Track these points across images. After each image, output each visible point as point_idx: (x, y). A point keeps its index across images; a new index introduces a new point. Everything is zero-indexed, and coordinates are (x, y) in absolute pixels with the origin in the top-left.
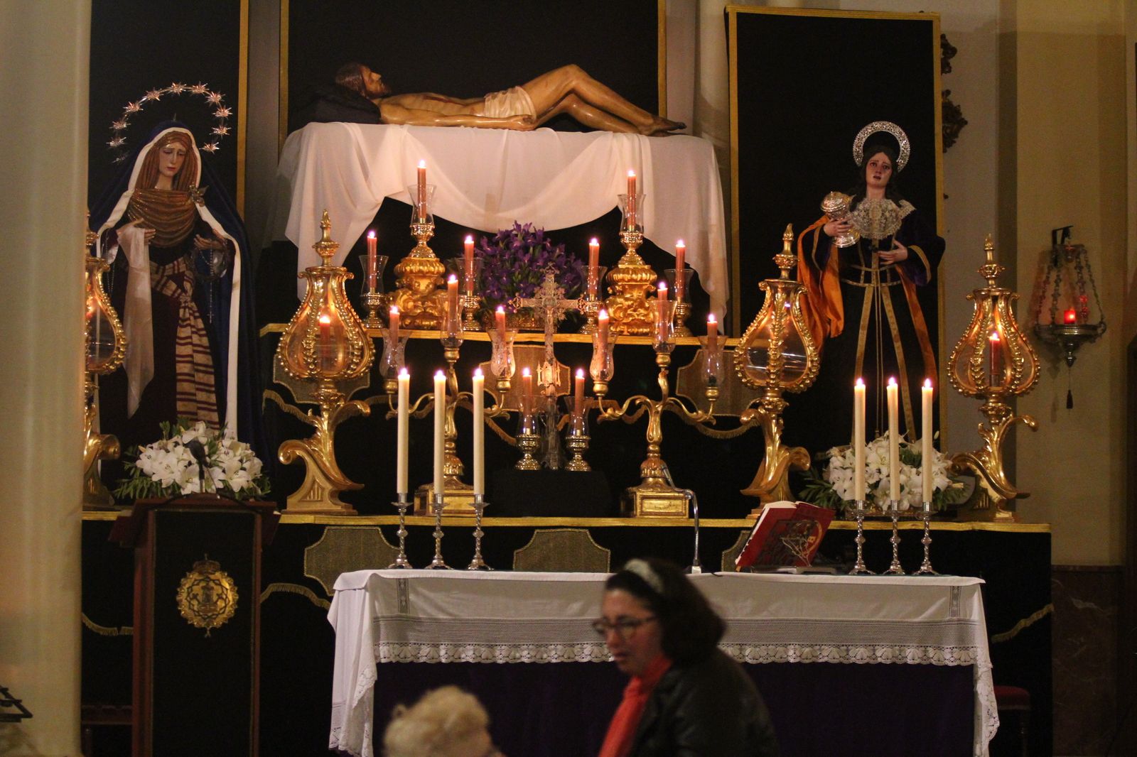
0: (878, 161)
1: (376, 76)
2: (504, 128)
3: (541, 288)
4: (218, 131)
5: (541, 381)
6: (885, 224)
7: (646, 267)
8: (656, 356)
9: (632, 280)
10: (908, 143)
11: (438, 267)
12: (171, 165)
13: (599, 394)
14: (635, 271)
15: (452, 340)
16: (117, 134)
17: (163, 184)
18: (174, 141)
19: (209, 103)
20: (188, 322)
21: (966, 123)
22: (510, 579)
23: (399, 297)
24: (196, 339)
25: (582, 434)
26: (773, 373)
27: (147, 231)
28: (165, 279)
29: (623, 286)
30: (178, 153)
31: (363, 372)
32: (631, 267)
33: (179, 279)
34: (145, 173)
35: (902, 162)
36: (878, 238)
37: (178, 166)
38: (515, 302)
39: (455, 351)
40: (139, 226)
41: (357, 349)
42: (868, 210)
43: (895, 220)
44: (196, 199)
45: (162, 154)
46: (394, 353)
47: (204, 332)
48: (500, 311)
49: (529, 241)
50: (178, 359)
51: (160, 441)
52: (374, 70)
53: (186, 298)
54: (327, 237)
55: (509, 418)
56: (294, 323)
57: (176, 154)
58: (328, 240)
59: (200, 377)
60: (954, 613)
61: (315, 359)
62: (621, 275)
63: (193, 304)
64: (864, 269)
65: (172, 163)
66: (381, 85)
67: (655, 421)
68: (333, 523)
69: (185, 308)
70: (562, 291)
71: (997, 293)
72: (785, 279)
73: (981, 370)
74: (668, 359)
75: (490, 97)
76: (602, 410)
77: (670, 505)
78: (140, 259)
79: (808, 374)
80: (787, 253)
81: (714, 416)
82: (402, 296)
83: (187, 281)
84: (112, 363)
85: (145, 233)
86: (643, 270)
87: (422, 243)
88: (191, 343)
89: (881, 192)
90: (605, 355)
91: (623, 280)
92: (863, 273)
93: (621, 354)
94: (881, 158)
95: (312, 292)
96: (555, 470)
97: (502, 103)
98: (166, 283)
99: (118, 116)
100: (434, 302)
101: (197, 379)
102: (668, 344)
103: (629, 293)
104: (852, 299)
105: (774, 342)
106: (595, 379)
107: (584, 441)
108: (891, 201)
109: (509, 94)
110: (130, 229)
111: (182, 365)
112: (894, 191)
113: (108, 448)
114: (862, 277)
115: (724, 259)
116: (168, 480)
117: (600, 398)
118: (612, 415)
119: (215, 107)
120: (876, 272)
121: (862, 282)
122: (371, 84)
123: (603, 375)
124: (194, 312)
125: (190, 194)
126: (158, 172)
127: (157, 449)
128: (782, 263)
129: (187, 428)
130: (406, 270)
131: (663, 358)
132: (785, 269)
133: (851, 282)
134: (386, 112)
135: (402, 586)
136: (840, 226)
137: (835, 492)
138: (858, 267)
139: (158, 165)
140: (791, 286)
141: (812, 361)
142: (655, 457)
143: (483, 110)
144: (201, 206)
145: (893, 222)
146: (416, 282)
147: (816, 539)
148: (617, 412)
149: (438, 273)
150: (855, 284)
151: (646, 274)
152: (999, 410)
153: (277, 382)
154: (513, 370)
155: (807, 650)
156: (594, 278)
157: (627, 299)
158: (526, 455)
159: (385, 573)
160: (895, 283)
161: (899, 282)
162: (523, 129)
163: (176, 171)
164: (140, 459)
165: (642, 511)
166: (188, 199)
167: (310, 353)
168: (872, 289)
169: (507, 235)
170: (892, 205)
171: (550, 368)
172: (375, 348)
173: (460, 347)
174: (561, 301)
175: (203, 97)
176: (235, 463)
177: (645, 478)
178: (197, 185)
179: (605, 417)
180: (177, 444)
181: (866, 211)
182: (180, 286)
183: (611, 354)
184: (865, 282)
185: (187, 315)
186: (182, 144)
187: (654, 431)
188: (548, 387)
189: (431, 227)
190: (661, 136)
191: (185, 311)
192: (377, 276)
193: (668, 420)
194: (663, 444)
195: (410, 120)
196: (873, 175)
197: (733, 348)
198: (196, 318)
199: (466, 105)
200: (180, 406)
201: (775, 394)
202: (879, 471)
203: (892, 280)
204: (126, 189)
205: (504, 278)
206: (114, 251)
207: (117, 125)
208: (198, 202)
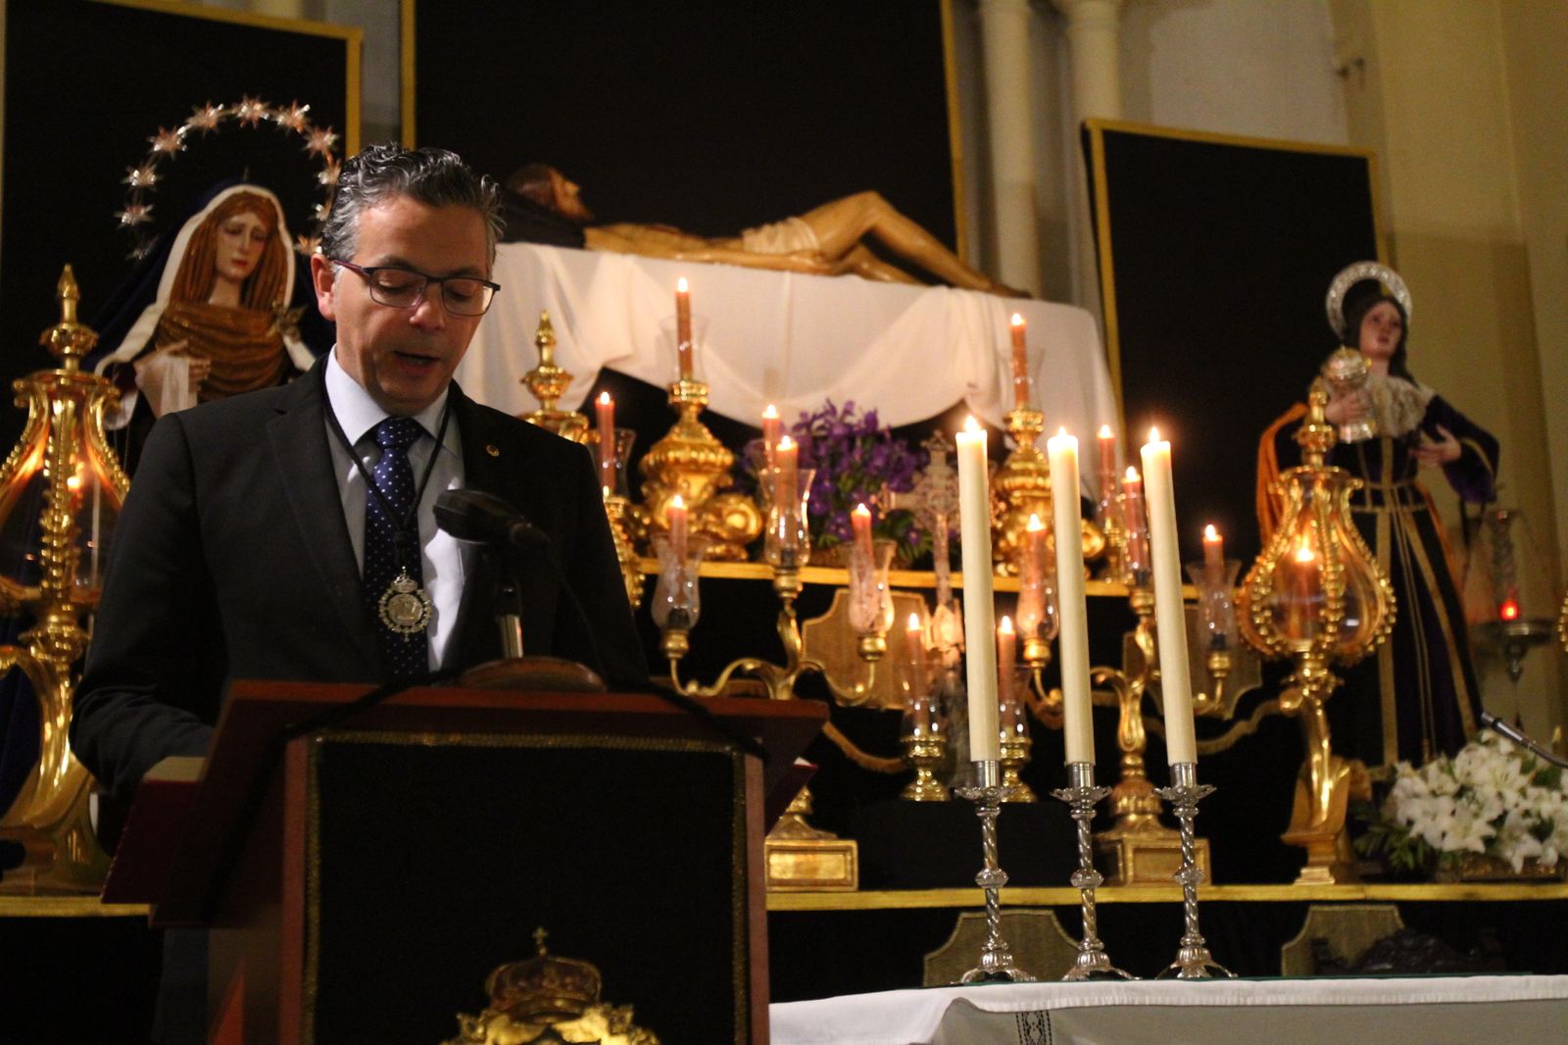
0: (1384, 314)
1: (571, 188)
2: (783, 270)
5: (933, 640)
6: (1400, 412)
8: (1130, 596)
10: (1409, 296)
11: (722, 456)
12: (237, 257)
13: (1034, 664)
16: (135, 199)
17: (224, 296)
18: (242, 210)
19: (308, 151)
25: (1016, 734)
27: (194, 362)
30: (252, 234)
34: (191, 267)
36: (1393, 434)
37: (253, 260)
38: (882, 501)
39: (794, 575)
40: (174, 353)
43: (1413, 408)
44: (284, 326)
45: (222, 234)
48: (862, 511)
52: (569, 176)
54: (549, 361)
57: (248, 236)
58: (550, 364)
62: (1019, 479)
64: (1369, 485)
65: (241, 253)
66: (578, 203)
67: (1133, 711)
74: (1148, 601)
75: (751, 232)
76: (1042, 692)
80: (1318, 425)
85: (192, 368)
87: (691, 415)
89: (1385, 365)
92: (1368, 492)
94: (1386, 310)
97: (771, 239)
99: (140, 156)
100: (719, 514)
106: (1027, 636)
107: (1022, 746)
108: (1401, 379)
109: (780, 227)
110: (162, 360)
114: (1368, 498)
117: (1036, 671)
120: (1392, 491)
121: (1369, 505)
122: (564, 199)
123: (1043, 629)
125: (274, 318)
126: (215, 272)
131: (1143, 598)
132: (1318, 453)
135: (1035, 1034)
136: (1351, 407)
137: (1421, 837)
139: (214, 258)
141: (1388, 604)
143: (741, 249)
144: (292, 341)
145: (1412, 411)
146: (685, 478)
149: (723, 465)
150: (1358, 509)
154: (889, 618)
158: (922, 774)
160: (1421, 507)
161: (1425, 506)
163: (249, 269)
165: (1135, 876)
166: (270, 326)
168: (1387, 517)
170: (1405, 385)
175: (297, 139)
178: (287, 302)
184: (1374, 505)
186: (260, 219)
187: (1133, 732)
188: (948, 652)
189: (704, 388)
192: (617, 463)
195: (635, 250)
196: (1376, 337)
201: (1318, 666)
202: (1500, 795)
203: (1416, 502)
206: (129, 404)
207: (135, 178)
208: (288, 334)
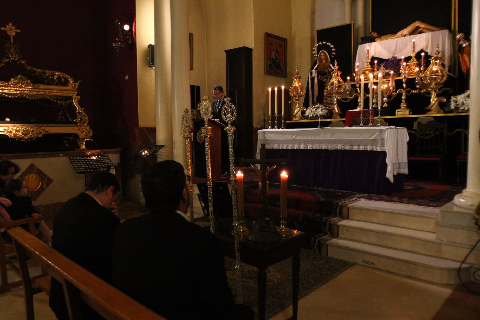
1: (376, 33)
2: (397, 38)
4: (333, 50)
8: (403, 81)
13: (391, 90)
18: (323, 53)
27: (315, 70)
31: (342, 91)
33: (327, 78)
34: (319, 60)
53: (328, 81)
57: (323, 55)
60: (381, 137)
66: (377, 35)
67: (404, 94)
70: (385, 68)
76: (392, 93)
87: (368, 64)
88: (327, 89)
90: (392, 82)
98: (324, 79)
101: (328, 96)
107: (387, 100)
109: (403, 30)
110: (313, 70)
111: (325, 94)
115: (449, 56)
119: (329, 45)
122: (374, 35)
123: (392, 85)
126: (322, 60)
127: (308, 109)
128: (436, 53)
134: (376, 40)
135: (264, 133)
136: (463, 41)
142: (403, 102)
143: (397, 35)
148: (396, 93)
155: (343, 146)
159: (261, 131)
163: (324, 58)
165: (396, 114)
166: (328, 63)
177: (402, 107)
178: (329, 60)
180: (312, 108)
187: (404, 97)
191: (327, 84)
193: (407, 94)
194: (406, 99)
200: (324, 101)
204: (317, 63)
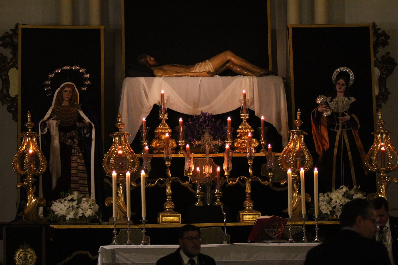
0: (340, 82)
1: (152, 59)
2: (200, 76)
3: (204, 137)
4: (86, 83)
5: (204, 172)
6: (344, 106)
7: (250, 127)
8: (248, 161)
9: (244, 132)
10: (353, 75)
11: (169, 130)
12: (67, 96)
13: (226, 176)
14: (245, 129)
15: (168, 158)
16: (47, 86)
17: (66, 103)
18: (67, 87)
19: (80, 73)
20: (76, 154)
21: (397, 64)
22: (153, 248)
23: (154, 142)
24: (79, 161)
25: (220, 191)
26: (292, 166)
27: (57, 121)
28: (67, 138)
29: (241, 135)
30: (69, 92)
31: (135, 171)
32: (244, 127)
33: (72, 138)
34: (58, 100)
35: (351, 82)
36: (341, 112)
38: (194, 143)
39: (169, 162)
40: (53, 119)
41: (130, 162)
42: (337, 101)
43: (347, 105)
44: (78, 108)
45: (63, 92)
46: (146, 164)
47: (82, 158)
48: (188, 146)
49: (206, 119)
50: (71, 168)
51: (59, 199)
52: (152, 56)
53: (75, 145)
54: (120, 121)
55: (192, 186)
56: (108, 154)
57: (68, 92)
59: (81, 175)
61: (114, 167)
62: (240, 130)
63: (78, 147)
64: (337, 124)
65: (67, 95)
66: (154, 62)
67: (249, 185)
68: (123, 228)
69: (74, 149)
70: (212, 137)
71: (383, 132)
72: (298, 130)
73: (375, 162)
74: (252, 162)
75: (196, 64)
76: (228, 182)
77: (254, 217)
78: (55, 132)
79: (306, 166)
80: (298, 120)
81: (271, 183)
82: (155, 142)
83: (76, 139)
84: (39, 171)
85: (56, 122)
86: (248, 128)
87: (164, 121)
88: (77, 162)
89: (342, 94)
90: (228, 161)
91: (240, 132)
92: (336, 125)
93: (234, 160)
94: (341, 81)
95: (115, 142)
96: (209, 205)
97: (201, 67)
98: (67, 140)
99: (47, 79)
101: (79, 175)
102: (252, 156)
103: (243, 137)
104: (332, 136)
105: (292, 154)
106: (225, 170)
108: (346, 98)
109: (203, 63)
110: (51, 121)
111: (73, 170)
112: (347, 93)
113: (41, 202)
114: (336, 127)
116: (61, 214)
117: (227, 177)
118: (231, 184)
119: (83, 74)
120: (341, 125)
121: (336, 129)
122: (150, 62)
123: (228, 169)
124: (78, 150)
125: (76, 107)
126: (63, 99)
127: (58, 202)
128: (297, 124)
129: (71, 194)
130: (156, 132)
131: (250, 161)
132: (298, 126)
133: (332, 129)
134: (156, 72)
135: (113, 251)
136: (324, 108)
137: (320, 210)
138: (334, 123)
139: (62, 96)
140: (300, 132)
142: (249, 199)
143: (193, 70)
144: (80, 111)
145: (347, 106)
146: (161, 136)
147: (282, 229)
148: (234, 183)
149: (170, 132)
150: (333, 130)
151: (249, 130)
152: (384, 177)
153: (108, 175)
154: (193, 168)
156: (229, 132)
157: (242, 139)
158: (198, 200)
159: (106, 247)
160: (348, 129)
161: (350, 129)
162: (208, 76)
163: (69, 98)
164: (52, 206)
166: (75, 109)
167: (112, 165)
168: (339, 132)
169: (198, 117)
170: (346, 99)
171: (207, 167)
172: (140, 162)
173: (171, 160)
174: (212, 141)
175: (78, 70)
176: (88, 206)
177: (245, 207)
178: (78, 103)
179: (229, 185)
180: (65, 200)
181: (337, 102)
182: (73, 141)
183: (231, 161)
184: (337, 129)
185: (75, 152)
186: (70, 88)
187: (248, 190)
188: (207, 174)
189: (167, 115)
190: (264, 76)
191: (74, 151)
192: (146, 135)
193: (254, 185)
194: (251, 194)
195: (165, 75)
196: (338, 88)
197: (279, 156)
198: (79, 153)
199: (187, 68)
200: (72, 186)
201: (295, 174)
202: (336, 202)
203: (347, 128)
205: (196, 133)
206: (46, 129)
207: (46, 82)
208: (79, 109)
